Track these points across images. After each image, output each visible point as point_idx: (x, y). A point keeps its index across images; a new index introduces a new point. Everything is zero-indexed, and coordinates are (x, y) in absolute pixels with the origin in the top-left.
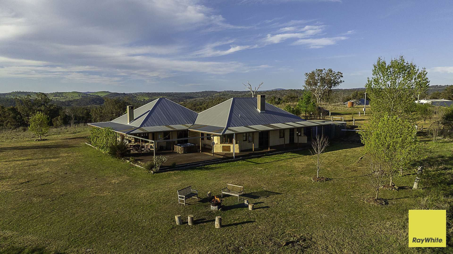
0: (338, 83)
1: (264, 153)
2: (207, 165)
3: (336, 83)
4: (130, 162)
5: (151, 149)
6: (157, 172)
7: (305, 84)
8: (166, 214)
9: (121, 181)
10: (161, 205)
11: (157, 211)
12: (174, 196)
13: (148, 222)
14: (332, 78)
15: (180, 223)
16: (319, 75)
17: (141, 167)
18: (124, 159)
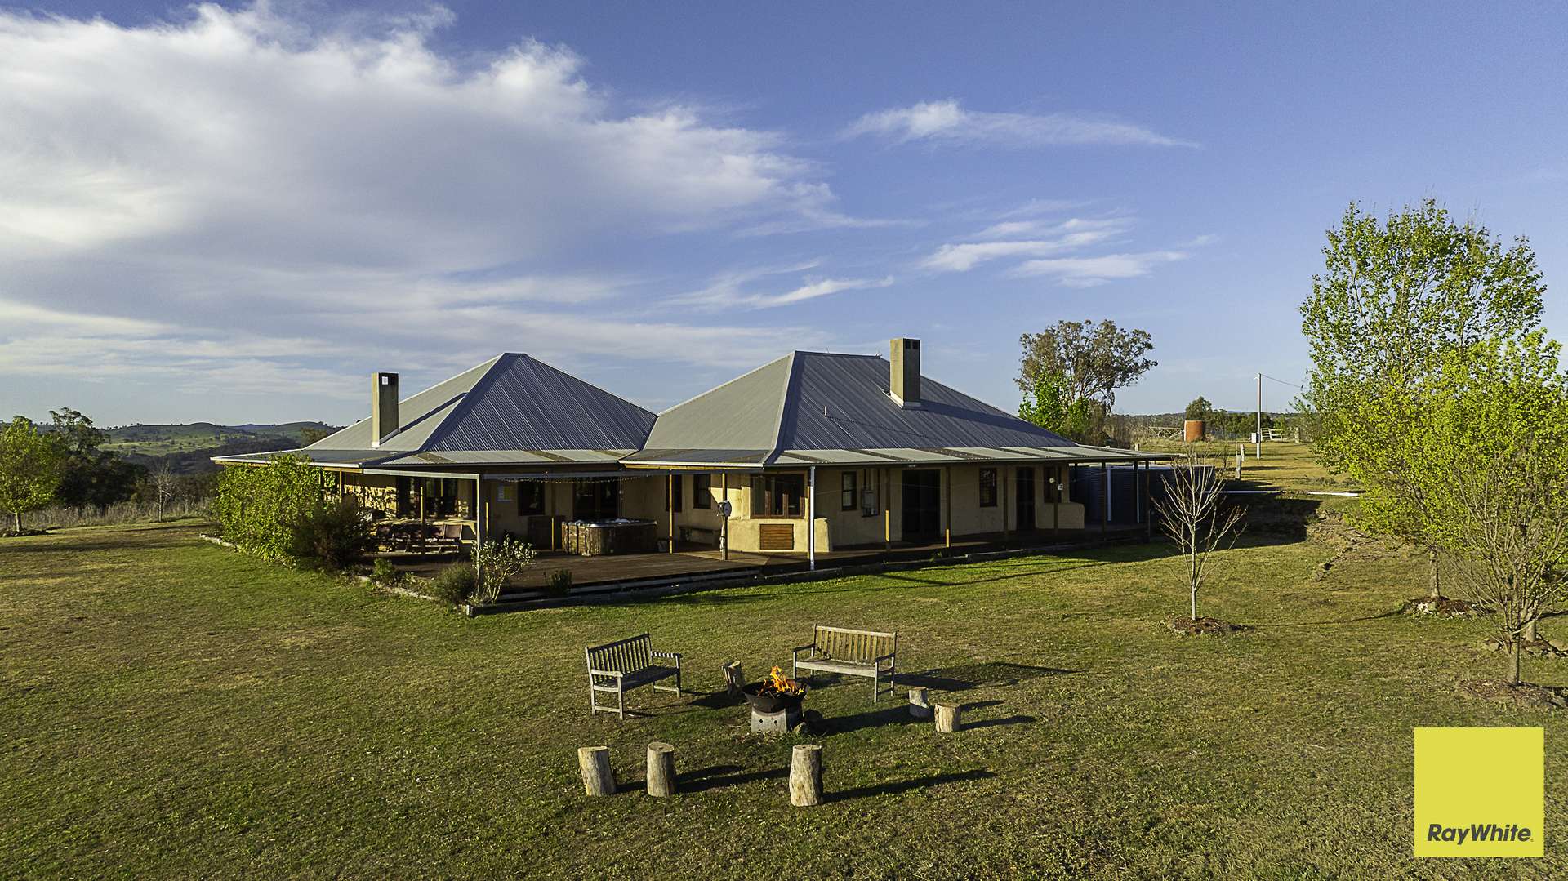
0: (1136, 369)
1: (928, 554)
2: (701, 589)
3: (1130, 370)
4: (374, 580)
5: (464, 542)
6: (487, 610)
7: (1020, 375)
8: (532, 754)
9: (322, 642)
10: (504, 718)
11: (482, 744)
12: (566, 687)
13: (437, 788)
14: (1115, 354)
15: (605, 787)
16: (1070, 342)
17: (419, 594)
18: (348, 575)
